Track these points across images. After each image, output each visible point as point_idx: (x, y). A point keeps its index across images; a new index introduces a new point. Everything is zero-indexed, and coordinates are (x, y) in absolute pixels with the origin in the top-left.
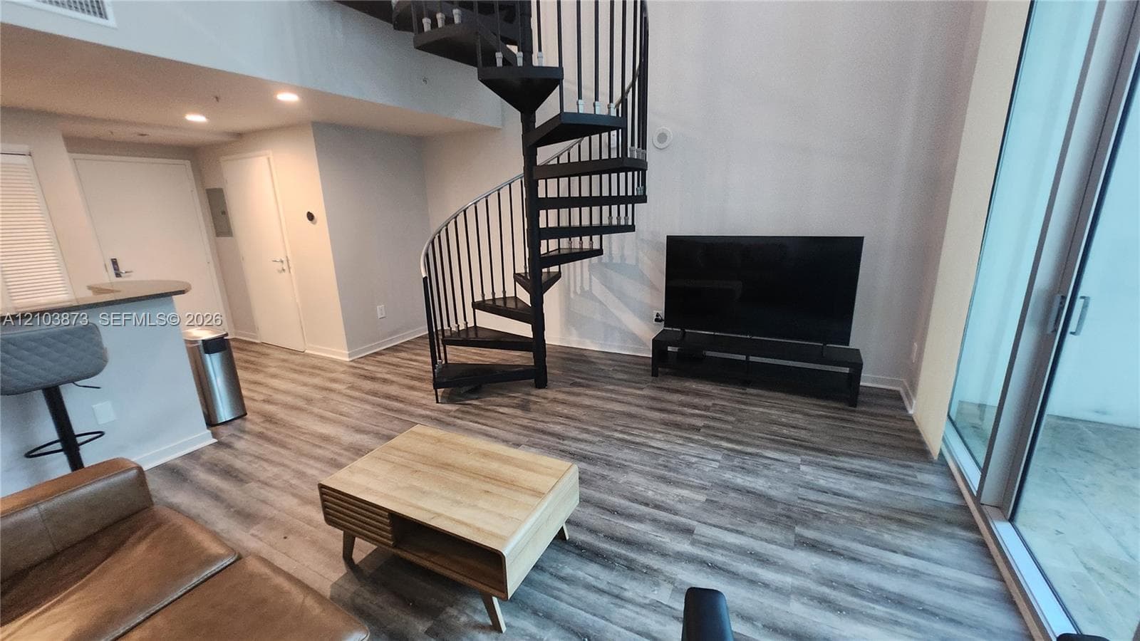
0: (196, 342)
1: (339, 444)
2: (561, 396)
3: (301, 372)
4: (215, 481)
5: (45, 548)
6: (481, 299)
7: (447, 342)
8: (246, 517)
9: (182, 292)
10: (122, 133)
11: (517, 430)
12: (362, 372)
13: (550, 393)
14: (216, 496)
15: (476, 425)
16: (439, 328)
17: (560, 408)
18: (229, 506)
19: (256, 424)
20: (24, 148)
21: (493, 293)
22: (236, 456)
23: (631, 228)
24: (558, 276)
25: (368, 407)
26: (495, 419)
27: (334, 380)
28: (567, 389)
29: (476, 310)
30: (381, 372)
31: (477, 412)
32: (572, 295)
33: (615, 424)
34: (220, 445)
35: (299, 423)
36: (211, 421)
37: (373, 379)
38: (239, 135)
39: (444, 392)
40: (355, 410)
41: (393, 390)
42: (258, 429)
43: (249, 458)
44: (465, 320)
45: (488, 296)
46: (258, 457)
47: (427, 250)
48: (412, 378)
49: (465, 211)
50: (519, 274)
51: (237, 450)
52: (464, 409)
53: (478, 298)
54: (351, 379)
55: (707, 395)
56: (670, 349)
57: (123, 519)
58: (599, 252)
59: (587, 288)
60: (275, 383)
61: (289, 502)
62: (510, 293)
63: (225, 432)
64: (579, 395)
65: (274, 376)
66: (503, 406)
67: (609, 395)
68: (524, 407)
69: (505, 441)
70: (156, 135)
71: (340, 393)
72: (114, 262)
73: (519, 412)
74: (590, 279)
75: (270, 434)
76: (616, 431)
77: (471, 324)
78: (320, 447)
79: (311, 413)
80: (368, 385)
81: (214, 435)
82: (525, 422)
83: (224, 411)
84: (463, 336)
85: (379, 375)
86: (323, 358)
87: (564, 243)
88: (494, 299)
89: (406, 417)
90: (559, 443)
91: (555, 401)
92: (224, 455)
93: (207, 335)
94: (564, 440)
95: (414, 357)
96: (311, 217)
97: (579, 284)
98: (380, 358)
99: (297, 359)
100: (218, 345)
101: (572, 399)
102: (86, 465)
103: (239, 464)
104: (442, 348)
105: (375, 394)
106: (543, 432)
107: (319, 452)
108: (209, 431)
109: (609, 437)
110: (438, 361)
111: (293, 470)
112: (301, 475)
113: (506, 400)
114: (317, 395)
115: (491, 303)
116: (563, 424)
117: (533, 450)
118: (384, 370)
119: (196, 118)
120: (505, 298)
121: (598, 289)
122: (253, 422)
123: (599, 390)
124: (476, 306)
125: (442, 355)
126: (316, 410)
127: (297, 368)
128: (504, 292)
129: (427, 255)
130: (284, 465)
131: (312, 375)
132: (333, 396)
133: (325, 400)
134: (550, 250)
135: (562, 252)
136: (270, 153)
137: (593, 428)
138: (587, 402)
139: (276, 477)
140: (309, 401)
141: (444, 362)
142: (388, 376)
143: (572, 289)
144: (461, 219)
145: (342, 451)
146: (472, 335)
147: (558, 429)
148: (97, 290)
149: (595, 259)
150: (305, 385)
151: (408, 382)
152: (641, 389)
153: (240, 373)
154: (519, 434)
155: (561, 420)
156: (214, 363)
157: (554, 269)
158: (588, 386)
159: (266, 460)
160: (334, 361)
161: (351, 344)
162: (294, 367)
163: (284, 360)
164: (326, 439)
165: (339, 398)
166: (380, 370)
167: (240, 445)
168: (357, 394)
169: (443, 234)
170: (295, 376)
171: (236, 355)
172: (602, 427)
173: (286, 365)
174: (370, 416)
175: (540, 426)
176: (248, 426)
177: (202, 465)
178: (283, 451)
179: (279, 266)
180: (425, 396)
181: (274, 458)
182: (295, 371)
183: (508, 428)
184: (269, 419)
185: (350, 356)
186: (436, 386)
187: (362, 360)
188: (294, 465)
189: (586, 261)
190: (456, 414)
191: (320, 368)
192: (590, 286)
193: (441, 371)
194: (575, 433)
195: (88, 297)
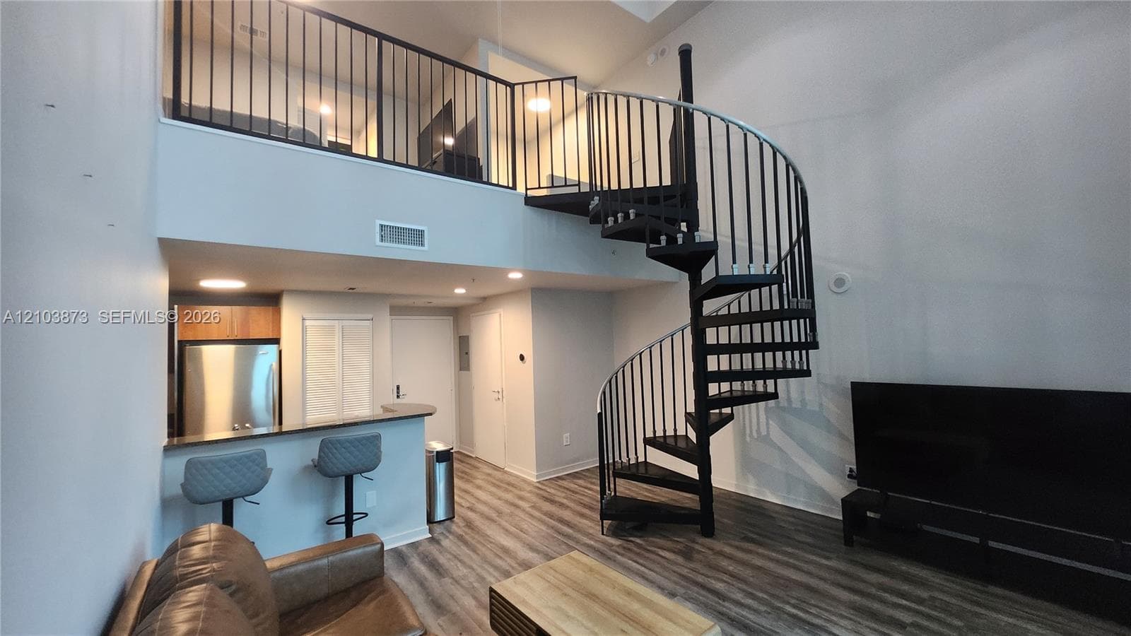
0: (433, 452)
1: (515, 558)
2: (727, 550)
3: (498, 487)
4: (423, 570)
5: (324, 590)
6: (652, 436)
7: (617, 475)
8: (439, 607)
9: (431, 414)
10: (420, 302)
11: (675, 579)
12: (545, 494)
13: (717, 545)
14: (422, 584)
15: (634, 564)
16: (611, 461)
17: (724, 563)
18: (428, 594)
19: (459, 527)
20: (370, 316)
21: (665, 431)
22: (441, 552)
23: (807, 373)
24: (730, 417)
25: (544, 528)
26: (654, 561)
27: (521, 498)
28: (737, 543)
29: (647, 446)
30: (560, 496)
31: (638, 551)
32: (748, 439)
33: (788, 595)
34: (432, 540)
35: (489, 532)
36: (430, 520)
37: (552, 502)
38: (485, 299)
39: (610, 524)
40: (534, 529)
41: (567, 515)
42: (460, 532)
43: (449, 556)
44: (636, 454)
45: (660, 433)
46: (455, 557)
47: (605, 389)
48: (585, 506)
49: (641, 354)
50: (690, 414)
51: (442, 547)
52: (625, 545)
53: (650, 434)
54: (534, 499)
55: (923, 584)
56: (869, 514)
57: (365, 582)
58: (775, 396)
59: (764, 433)
60: (479, 494)
61: (469, 602)
62: (681, 432)
63: (438, 529)
64: (750, 552)
65: (479, 487)
66: (665, 550)
67: (785, 559)
68: (687, 554)
69: (661, 589)
70: (436, 302)
71: (524, 510)
72: (398, 388)
73: (680, 559)
74: (767, 424)
75: (467, 537)
76: (788, 603)
77: (641, 459)
78: (501, 558)
79: (499, 525)
80: (547, 507)
81: (431, 531)
82: (685, 572)
83: (440, 514)
84: (634, 470)
85: (557, 499)
86: (517, 477)
87: (737, 386)
88: (665, 437)
89: (571, 543)
90: (719, 604)
91: (721, 553)
92: (433, 549)
93: (439, 447)
94: (724, 601)
95: (589, 486)
96: (522, 358)
97: (755, 428)
98: (560, 482)
99: (498, 474)
100: (445, 456)
101: (740, 555)
102: (354, 536)
103: (442, 560)
104: (612, 479)
105: (551, 516)
106: (703, 587)
107: (499, 562)
108: (428, 527)
109: (778, 608)
110: (607, 491)
111: (477, 574)
112: (482, 579)
113: (669, 544)
114: (506, 509)
115: (662, 440)
116: (725, 582)
117: (689, 605)
118: (564, 495)
119: (460, 291)
120: (676, 436)
121: (776, 434)
122: (458, 526)
123: (774, 551)
124: (647, 442)
125: (612, 486)
126: (504, 523)
127: (497, 483)
128: (675, 430)
129: (604, 393)
130: (473, 569)
131: (506, 490)
132: (518, 512)
133: (511, 515)
134: (722, 391)
135: (735, 394)
136: (501, 311)
137: (761, 595)
138: (758, 562)
139: (464, 578)
140: (500, 513)
141: (613, 494)
142: (565, 501)
143: (748, 432)
144: (636, 362)
145: (516, 565)
146: (642, 470)
147: (719, 586)
148: (386, 409)
149: (772, 403)
150: (499, 499)
151: (579, 508)
152: (827, 558)
153: (456, 480)
154: (676, 583)
155: (725, 577)
156: (441, 469)
157: (727, 410)
158: (760, 544)
159: (460, 561)
160: (524, 480)
161: (539, 466)
162: (495, 481)
163: (489, 475)
164: (506, 550)
165: (522, 515)
166: (559, 494)
167: (446, 543)
168: (537, 514)
169: (620, 374)
170: (493, 489)
171: (456, 465)
172: (772, 596)
173: (490, 479)
174: (543, 537)
175: (700, 579)
176: (454, 528)
177: (419, 555)
178: (474, 556)
179: (496, 396)
180: (592, 525)
181: (466, 560)
182: (494, 485)
183: (666, 574)
184: (469, 524)
185: (537, 477)
186: (603, 517)
187: (544, 482)
188: (479, 570)
189: (762, 404)
190: (618, 549)
191: (513, 485)
192: (768, 431)
193: (609, 503)
194: (739, 596)
195: (380, 414)
